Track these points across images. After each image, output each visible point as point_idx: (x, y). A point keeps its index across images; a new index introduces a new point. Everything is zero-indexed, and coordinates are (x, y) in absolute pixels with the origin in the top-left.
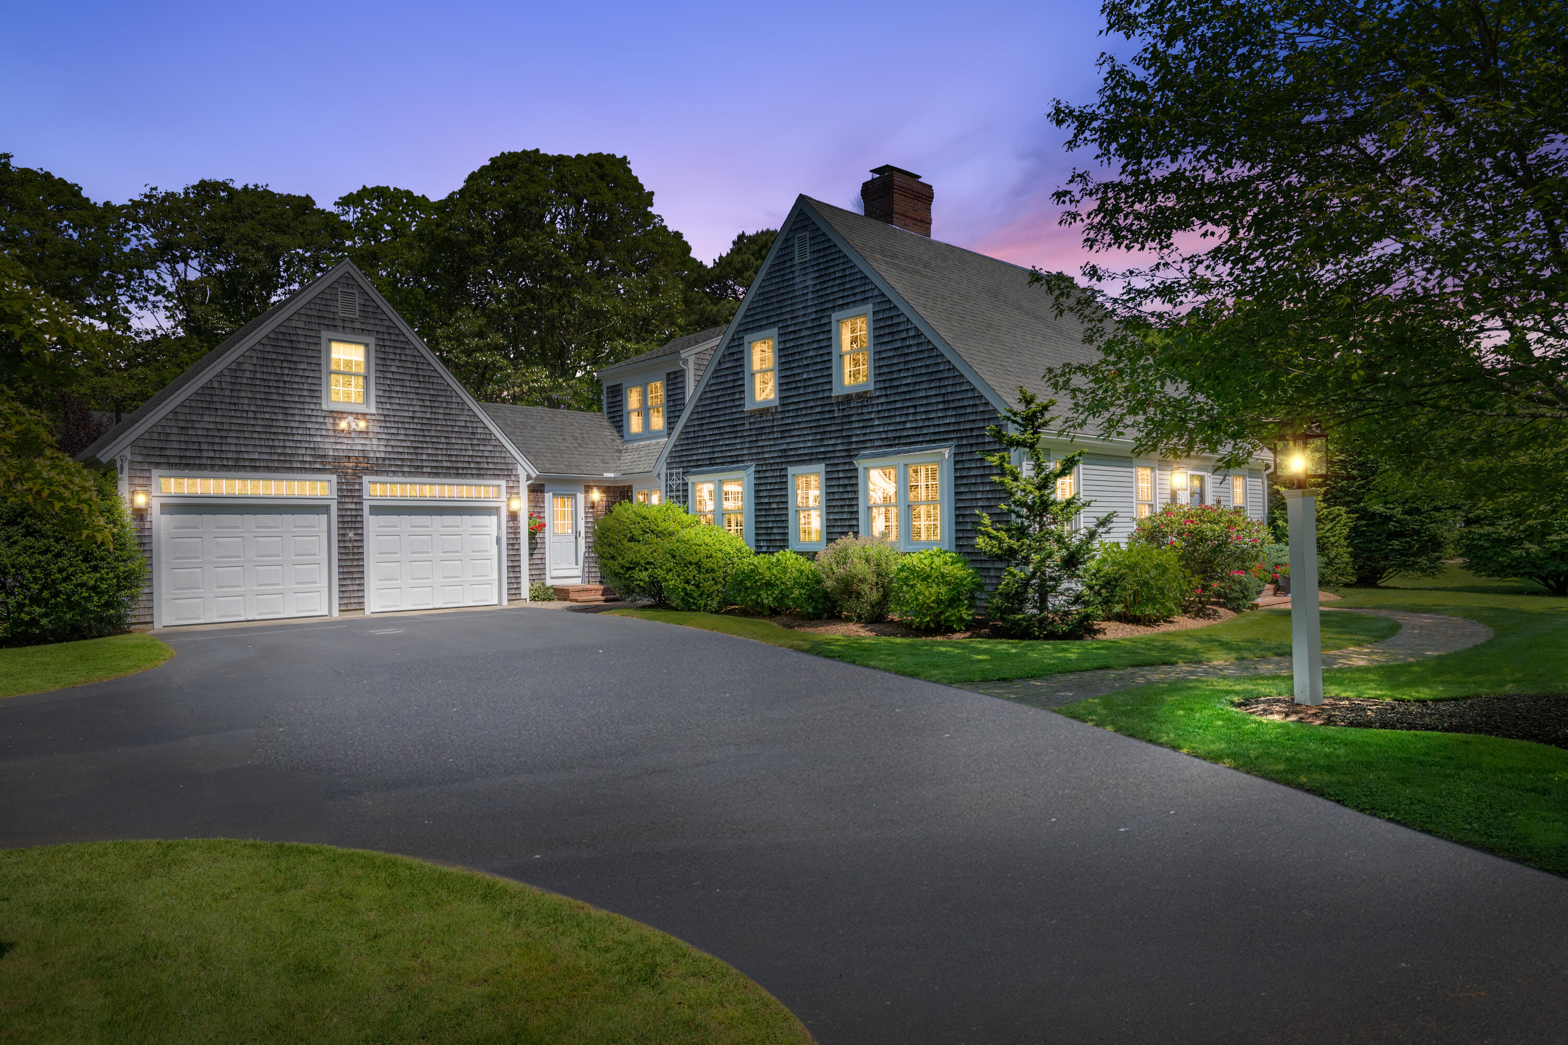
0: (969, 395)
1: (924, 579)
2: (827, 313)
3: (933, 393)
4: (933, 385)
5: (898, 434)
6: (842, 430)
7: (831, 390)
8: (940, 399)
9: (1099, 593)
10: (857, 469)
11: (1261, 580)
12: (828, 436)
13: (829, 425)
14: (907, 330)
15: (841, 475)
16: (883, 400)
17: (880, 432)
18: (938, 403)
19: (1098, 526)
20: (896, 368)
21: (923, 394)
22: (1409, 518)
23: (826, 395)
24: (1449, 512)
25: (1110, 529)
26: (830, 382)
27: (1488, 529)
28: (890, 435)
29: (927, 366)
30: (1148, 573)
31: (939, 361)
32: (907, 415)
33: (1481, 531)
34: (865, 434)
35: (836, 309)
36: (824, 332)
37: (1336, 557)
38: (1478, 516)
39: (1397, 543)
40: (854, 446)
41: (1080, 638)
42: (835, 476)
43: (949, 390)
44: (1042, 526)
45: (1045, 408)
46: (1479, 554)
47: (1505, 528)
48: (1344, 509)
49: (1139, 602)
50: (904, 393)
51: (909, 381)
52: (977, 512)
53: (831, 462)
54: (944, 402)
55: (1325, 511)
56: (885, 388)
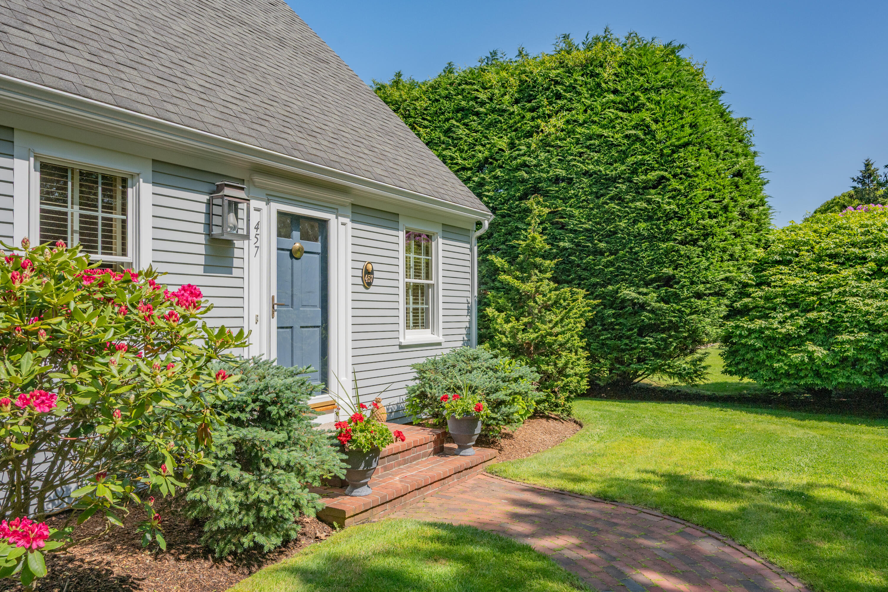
22: (665, 306)
24: (712, 300)
27: (759, 323)
33: (752, 326)
38: (746, 306)
39: (651, 340)
46: (748, 356)
47: (780, 322)
55: (553, 294)
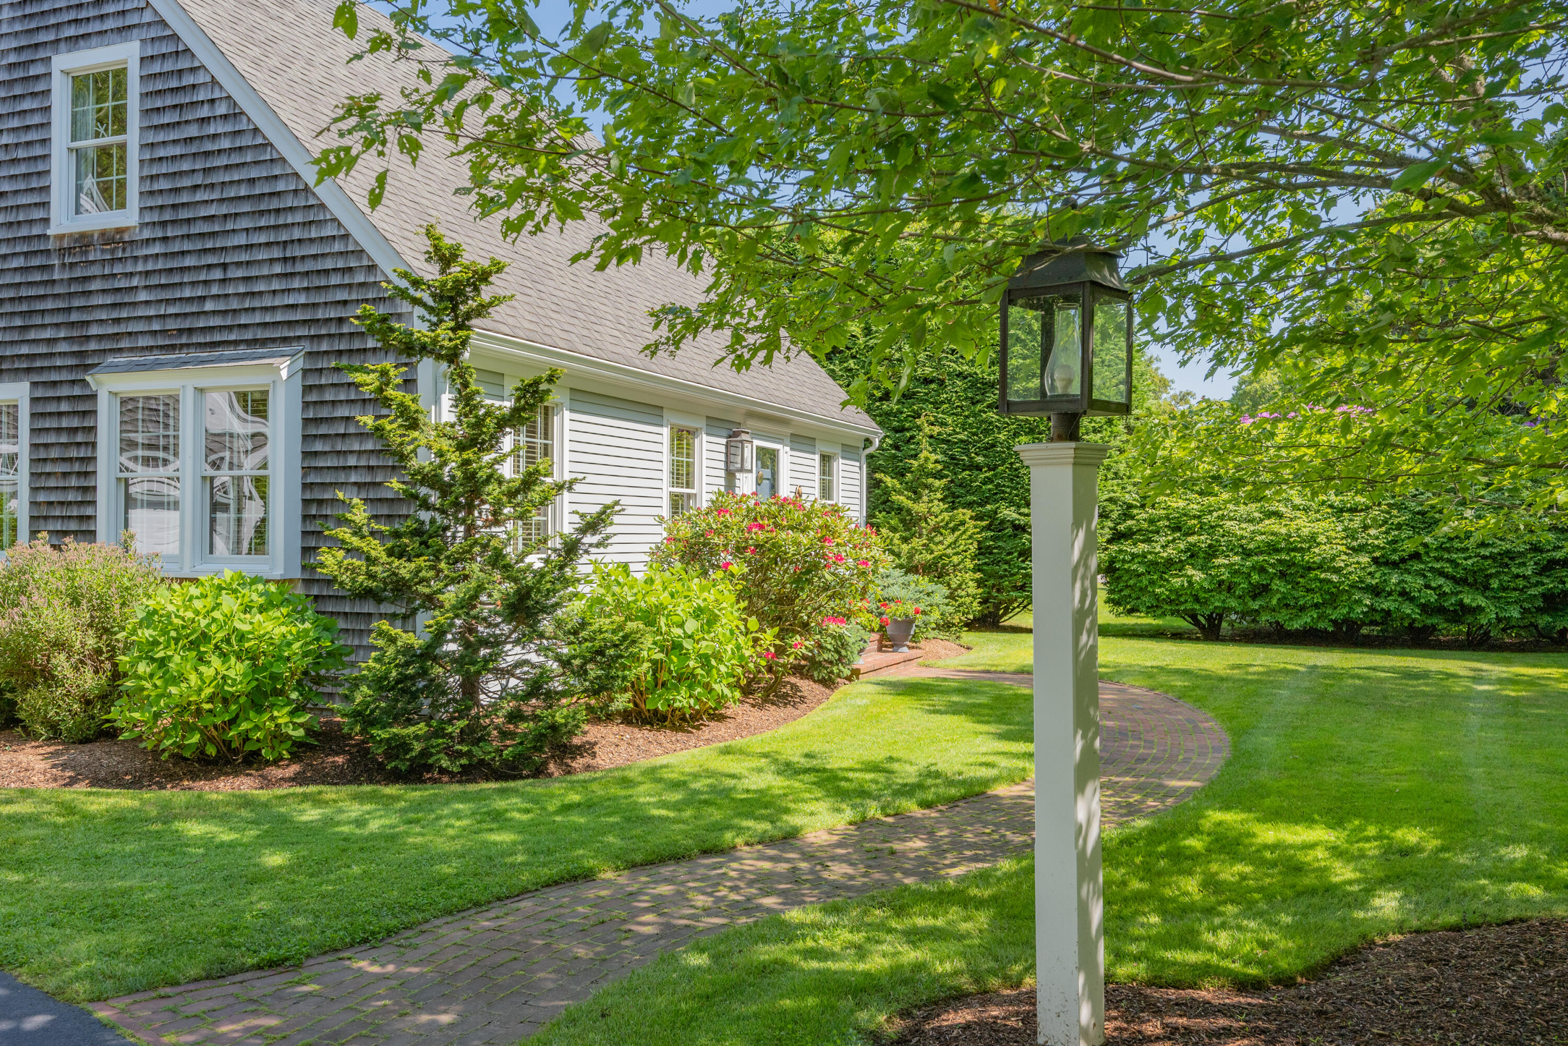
0: (337, 247)
1: (194, 645)
2: (41, 54)
3: (263, 239)
4: (263, 223)
5: (187, 324)
6: (69, 310)
7: (46, 221)
8: (276, 253)
9: (582, 672)
10: (93, 397)
11: (864, 628)
12: (38, 320)
13: (43, 297)
14: (212, 101)
15: (64, 407)
16: (157, 249)
17: (149, 318)
18: (272, 261)
19: (583, 531)
20: (187, 182)
21: (242, 240)
23: (36, 231)
25: (608, 538)
26: (45, 205)
28: (171, 325)
29: (252, 181)
30: (681, 625)
31: (277, 172)
32: (206, 283)
34: (117, 321)
35: (62, 45)
36: (34, 95)
37: (960, 586)
38: (1129, 529)
40: (93, 346)
41: (539, 772)
42: (52, 408)
43: (296, 236)
44: (470, 529)
45: (484, 277)
47: (1162, 546)
48: (969, 513)
49: (663, 685)
50: (202, 235)
51: (212, 210)
52: (340, 495)
53: (44, 378)
54: (285, 259)
55: (946, 516)
56: (164, 224)
